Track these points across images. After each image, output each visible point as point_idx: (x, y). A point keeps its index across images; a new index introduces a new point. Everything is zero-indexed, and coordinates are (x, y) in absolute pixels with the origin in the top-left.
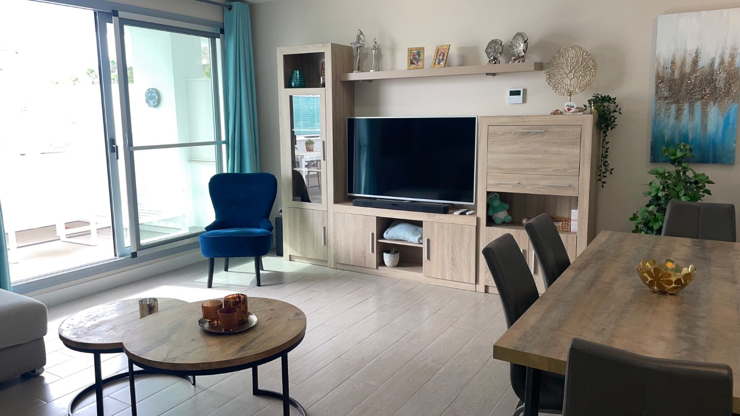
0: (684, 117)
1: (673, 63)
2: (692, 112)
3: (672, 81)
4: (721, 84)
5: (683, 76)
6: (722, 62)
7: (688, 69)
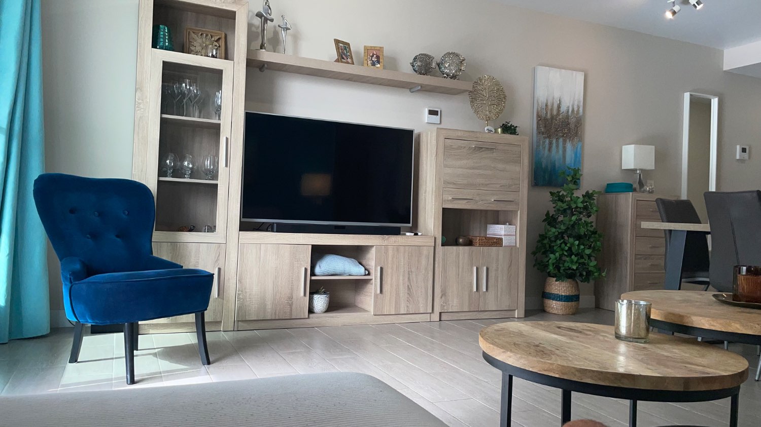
0: (553, 149)
1: (546, 105)
2: (557, 146)
3: (546, 119)
4: (572, 126)
5: (552, 117)
6: (573, 110)
7: (555, 113)
